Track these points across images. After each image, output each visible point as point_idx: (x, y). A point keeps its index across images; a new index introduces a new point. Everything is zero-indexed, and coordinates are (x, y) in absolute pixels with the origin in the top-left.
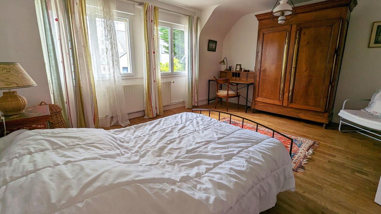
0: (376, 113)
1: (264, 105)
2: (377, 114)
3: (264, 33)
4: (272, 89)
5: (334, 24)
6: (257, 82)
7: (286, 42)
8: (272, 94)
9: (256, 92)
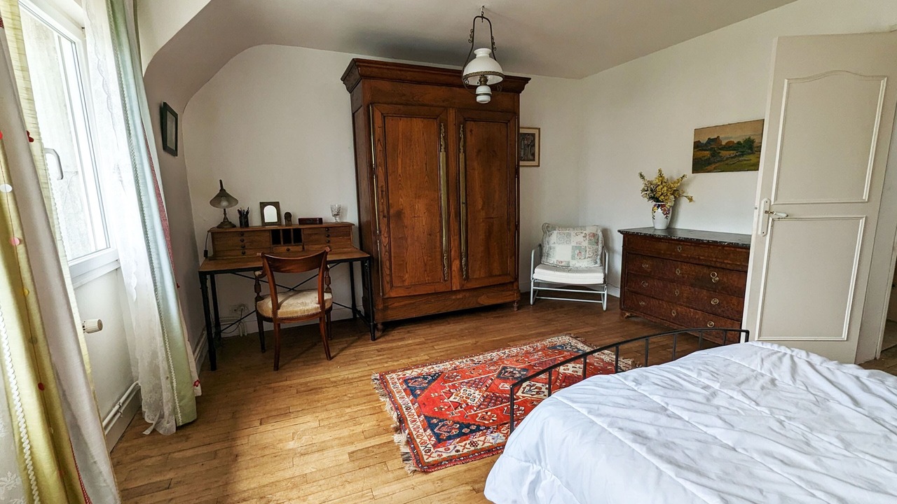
0: (562, 262)
1: (407, 302)
2: (563, 264)
3: (384, 117)
4: (425, 258)
5: (509, 121)
6: (385, 247)
7: (441, 145)
8: (426, 271)
9: (384, 274)
